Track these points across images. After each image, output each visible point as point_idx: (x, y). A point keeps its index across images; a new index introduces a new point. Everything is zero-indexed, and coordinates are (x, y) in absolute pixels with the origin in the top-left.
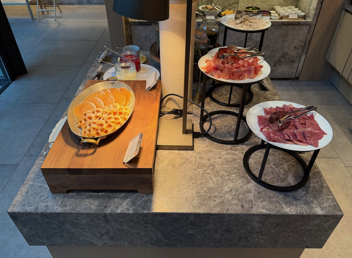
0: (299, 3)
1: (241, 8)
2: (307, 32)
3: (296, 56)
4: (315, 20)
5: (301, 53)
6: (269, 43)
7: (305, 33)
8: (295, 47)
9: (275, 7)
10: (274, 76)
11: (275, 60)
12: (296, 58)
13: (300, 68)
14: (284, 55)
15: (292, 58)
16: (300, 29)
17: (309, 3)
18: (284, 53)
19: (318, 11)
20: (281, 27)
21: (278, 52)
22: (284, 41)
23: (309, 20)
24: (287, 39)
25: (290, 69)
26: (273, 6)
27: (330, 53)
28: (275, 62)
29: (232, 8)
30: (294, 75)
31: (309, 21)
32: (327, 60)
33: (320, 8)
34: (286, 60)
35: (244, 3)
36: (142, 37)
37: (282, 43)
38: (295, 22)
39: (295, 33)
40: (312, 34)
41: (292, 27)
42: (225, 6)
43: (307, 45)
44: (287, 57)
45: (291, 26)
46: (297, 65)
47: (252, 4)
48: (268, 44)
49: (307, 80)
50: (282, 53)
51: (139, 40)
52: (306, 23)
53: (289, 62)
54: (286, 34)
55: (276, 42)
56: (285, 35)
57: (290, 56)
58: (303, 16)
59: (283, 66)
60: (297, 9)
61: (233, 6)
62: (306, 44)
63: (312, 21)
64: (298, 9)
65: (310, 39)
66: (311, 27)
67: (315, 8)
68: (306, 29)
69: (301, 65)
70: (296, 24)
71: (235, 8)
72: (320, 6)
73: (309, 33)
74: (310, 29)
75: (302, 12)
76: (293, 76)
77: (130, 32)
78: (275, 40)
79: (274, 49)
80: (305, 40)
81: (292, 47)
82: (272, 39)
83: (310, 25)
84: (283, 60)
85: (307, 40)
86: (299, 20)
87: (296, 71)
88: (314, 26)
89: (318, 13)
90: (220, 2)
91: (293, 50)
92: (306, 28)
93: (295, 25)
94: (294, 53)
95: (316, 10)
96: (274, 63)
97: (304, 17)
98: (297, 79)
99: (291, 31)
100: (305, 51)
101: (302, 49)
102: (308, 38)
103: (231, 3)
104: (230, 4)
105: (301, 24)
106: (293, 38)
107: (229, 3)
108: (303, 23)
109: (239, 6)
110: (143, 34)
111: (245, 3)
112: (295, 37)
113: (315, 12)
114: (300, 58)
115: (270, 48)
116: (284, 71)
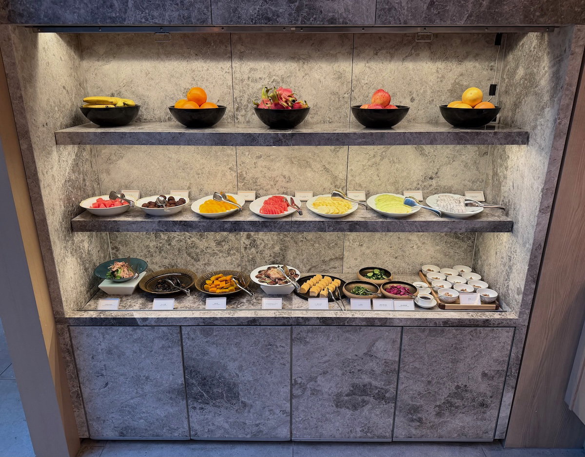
0: (480, 262)
1: (350, 269)
2: (510, 343)
3: (489, 394)
4: (525, 315)
5: (501, 387)
6: (417, 365)
7: (504, 343)
8: (484, 375)
9: (425, 268)
10: (441, 437)
11: (438, 403)
12: (491, 397)
13: (503, 422)
14: (460, 391)
15: (481, 399)
16: (491, 335)
17: (503, 271)
18: (458, 387)
19: (531, 297)
20: (443, 331)
21: (444, 384)
22: (455, 362)
23: (511, 314)
24: (462, 358)
25: (479, 423)
26: (422, 264)
27: (576, 393)
28: (439, 406)
29: (330, 268)
30: (491, 435)
31: (511, 318)
32: (570, 408)
33: (533, 291)
34: (466, 403)
35: (356, 259)
36: (100, 350)
37: (450, 365)
38: (477, 320)
39: (480, 344)
40: (522, 346)
41: (472, 331)
42: (314, 265)
43: (514, 370)
44: (468, 395)
45: (468, 329)
46: (497, 414)
47: (373, 262)
48: (416, 367)
49: (525, 447)
50: (453, 387)
51: (93, 358)
52: (505, 322)
53: (474, 406)
54: (458, 346)
55: (435, 364)
56: (456, 348)
57: (475, 394)
58: (493, 300)
59: (461, 415)
60: (476, 277)
61: (332, 264)
62: (511, 368)
63: (519, 317)
64: (480, 277)
65: (520, 357)
66: (517, 331)
67: (523, 289)
68: (505, 336)
69: (505, 412)
70: (480, 323)
71: (338, 269)
72: (534, 286)
73: (514, 345)
74: (517, 335)
75: (489, 288)
76: (489, 437)
77: (68, 340)
78: (434, 360)
79: (432, 378)
80: (507, 359)
81: (478, 374)
82: (426, 356)
83: (515, 327)
84: (458, 402)
85: (511, 360)
86: (487, 313)
87: (494, 425)
88: (525, 330)
89: (530, 302)
90: (302, 257)
91: (480, 379)
92: (506, 334)
93: (477, 326)
94: (483, 387)
95: (525, 294)
96: (437, 408)
97: (497, 304)
98: (499, 442)
99: (471, 340)
100: (512, 382)
101: (503, 379)
102: (513, 354)
103: (327, 259)
104: (324, 262)
105: (492, 326)
106: (477, 355)
107: (322, 259)
108: (496, 323)
109: (345, 264)
110: (103, 344)
111: (359, 260)
112: (481, 352)
113: (523, 299)
114: (500, 397)
115: (423, 376)
116: (464, 427)
